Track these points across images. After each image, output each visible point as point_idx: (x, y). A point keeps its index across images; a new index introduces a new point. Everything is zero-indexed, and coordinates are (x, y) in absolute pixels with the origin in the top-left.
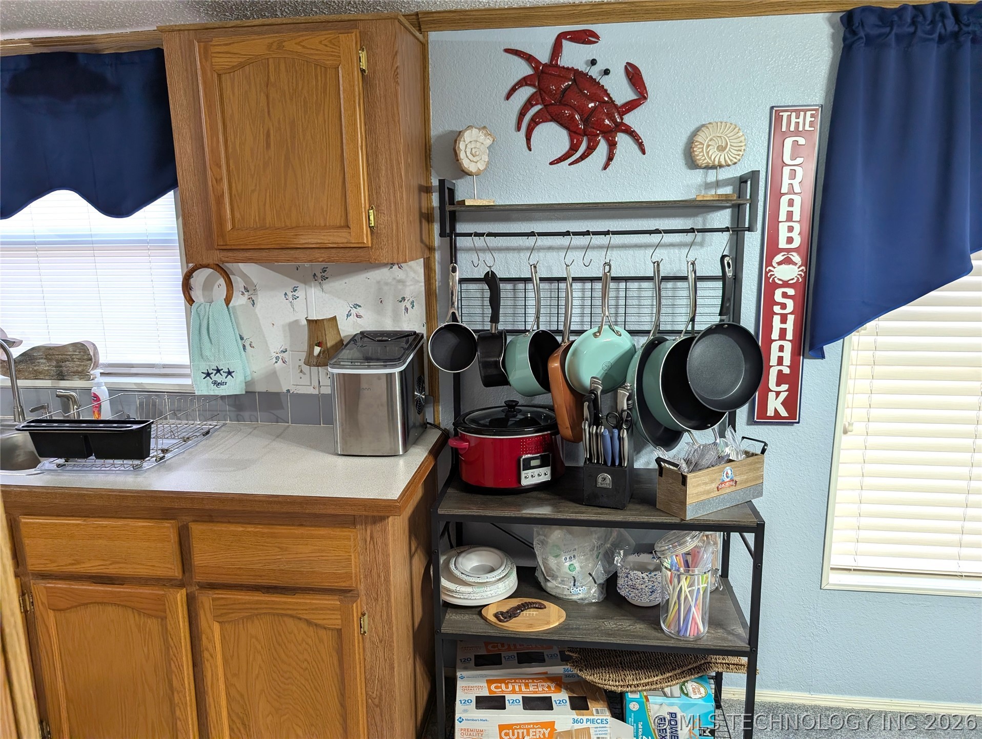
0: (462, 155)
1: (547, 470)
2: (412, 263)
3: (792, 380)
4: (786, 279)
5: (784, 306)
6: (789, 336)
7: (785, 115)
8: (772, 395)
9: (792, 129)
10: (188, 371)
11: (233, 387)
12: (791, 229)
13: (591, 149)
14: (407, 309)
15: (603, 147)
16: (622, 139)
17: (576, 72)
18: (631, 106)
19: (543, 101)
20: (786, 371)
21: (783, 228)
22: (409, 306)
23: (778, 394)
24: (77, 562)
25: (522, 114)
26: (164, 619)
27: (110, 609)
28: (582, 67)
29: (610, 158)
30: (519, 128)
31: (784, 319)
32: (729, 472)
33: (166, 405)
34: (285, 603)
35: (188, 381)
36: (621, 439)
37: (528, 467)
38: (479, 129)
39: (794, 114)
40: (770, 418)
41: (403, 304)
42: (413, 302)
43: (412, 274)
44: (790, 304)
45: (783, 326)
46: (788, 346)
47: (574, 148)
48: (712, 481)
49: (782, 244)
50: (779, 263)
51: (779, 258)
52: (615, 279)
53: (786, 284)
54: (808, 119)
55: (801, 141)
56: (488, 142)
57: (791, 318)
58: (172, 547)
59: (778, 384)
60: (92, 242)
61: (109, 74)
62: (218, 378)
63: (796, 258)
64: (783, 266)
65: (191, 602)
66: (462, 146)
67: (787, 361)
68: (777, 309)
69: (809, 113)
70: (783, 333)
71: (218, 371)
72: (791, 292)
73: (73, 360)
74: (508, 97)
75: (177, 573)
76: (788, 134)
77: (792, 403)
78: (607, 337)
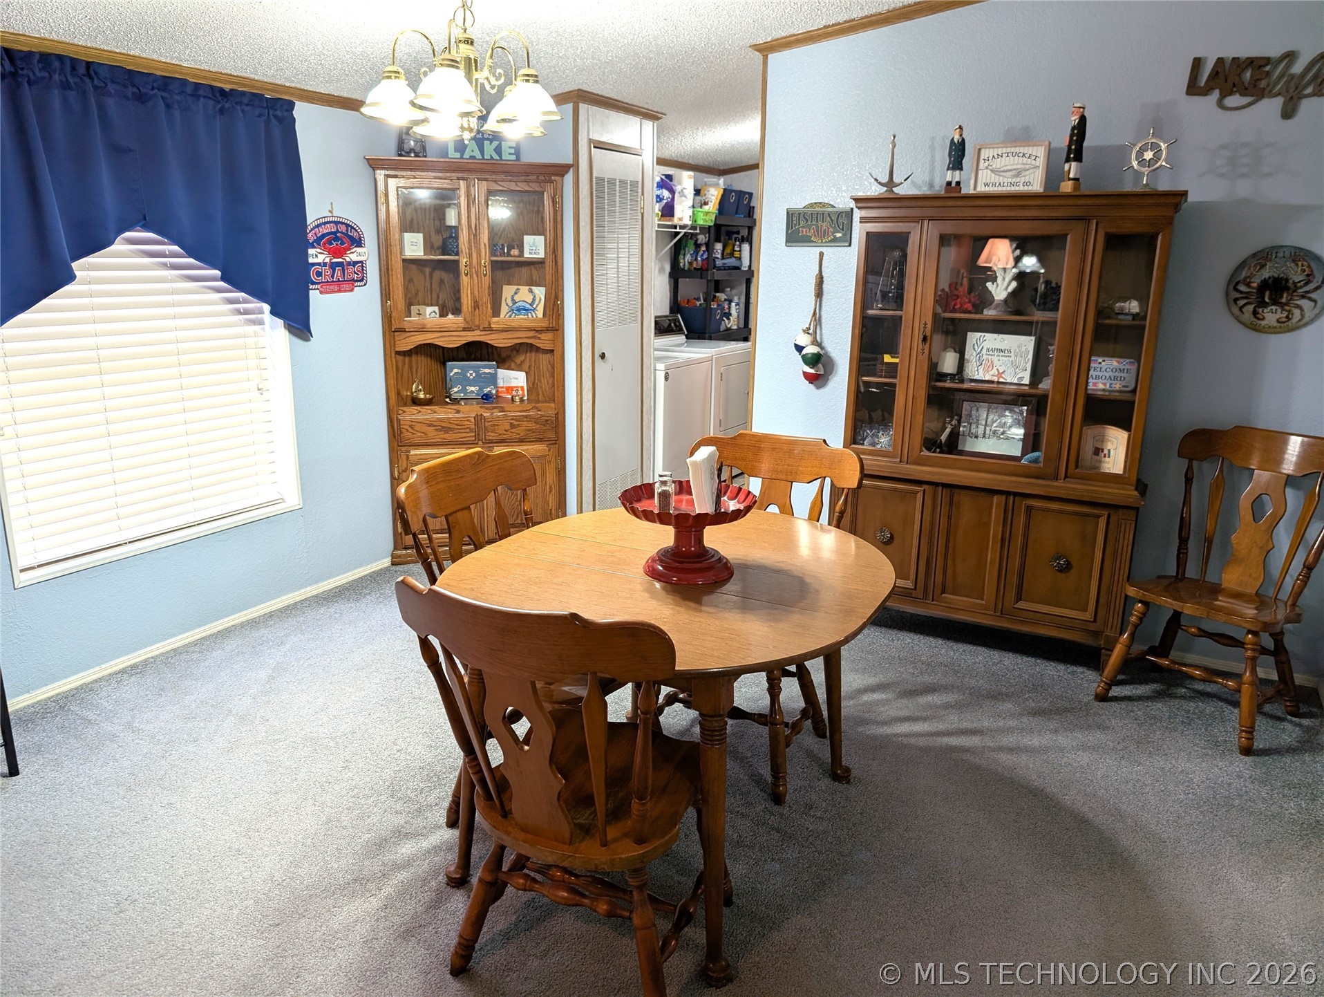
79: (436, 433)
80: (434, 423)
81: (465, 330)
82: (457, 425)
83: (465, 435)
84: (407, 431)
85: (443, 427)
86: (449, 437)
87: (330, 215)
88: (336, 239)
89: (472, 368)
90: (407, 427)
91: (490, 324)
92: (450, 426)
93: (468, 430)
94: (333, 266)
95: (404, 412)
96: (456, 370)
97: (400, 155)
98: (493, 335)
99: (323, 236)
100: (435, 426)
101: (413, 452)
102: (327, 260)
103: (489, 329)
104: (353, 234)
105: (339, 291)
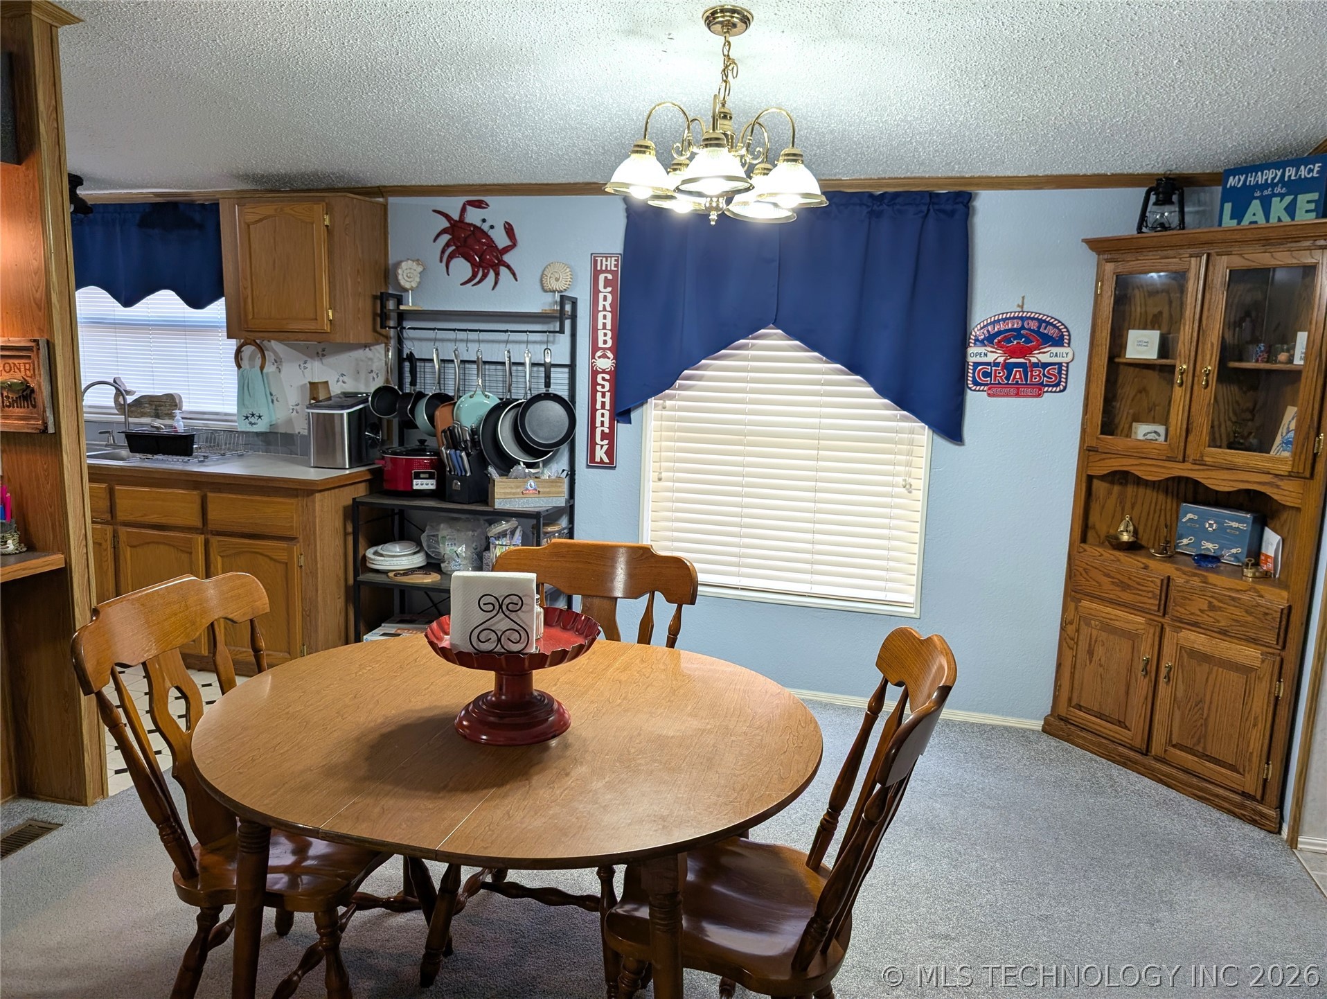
0: (400, 277)
1: (434, 481)
2: (377, 347)
3: (610, 436)
4: (604, 368)
5: (603, 386)
6: (608, 407)
7: (599, 259)
8: (598, 447)
9: (604, 268)
10: (235, 418)
11: (261, 426)
12: (605, 335)
13: (485, 276)
14: (374, 378)
15: (492, 274)
16: (503, 270)
17: (475, 226)
18: (507, 250)
19: (455, 244)
20: (607, 431)
21: (601, 333)
22: (375, 376)
23: (602, 446)
24: (145, 515)
25: (443, 252)
26: (191, 553)
27: (162, 547)
28: (478, 223)
29: (496, 283)
30: (441, 261)
31: (604, 396)
32: (533, 484)
33: (222, 438)
34: (257, 545)
35: (236, 424)
36: (461, 457)
37: (417, 476)
38: (413, 261)
39: (604, 259)
40: (597, 463)
41: (372, 374)
42: (377, 374)
43: (377, 355)
44: (607, 385)
45: (603, 400)
46: (607, 414)
47: (474, 275)
48: (518, 487)
49: (601, 345)
50: (599, 357)
51: (599, 353)
52: (485, 363)
53: (604, 372)
54: (613, 262)
55: (610, 277)
56: (420, 269)
57: (608, 395)
58: (197, 507)
59: (602, 440)
60: (185, 326)
61: (197, 217)
62: (252, 420)
63: (610, 354)
64: (601, 359)
65: (207, 543)
66: (400, 271)
67: (607, 424)
68: (599, 388)
69: (613, 259)
70: (603, 404)
71: (253, 415)
72: (607, 377)
73: (165, 406)
74: (435, 240)
75: (199, 524)
76: (602, 272)
77: (610, 453)
78: (479, 398)
79: (1112, 587)
80: (1112, 574)
81: (1169, 459)
82: (1139, 584)
83: (1146, 600)
84: (1081, 574)
85: (1122, 582)
86: (1126, 597)
87: (1020, 310)
88: (1019, 336)
89: (1215, 517)
90: (1081, 569)
91: (1202, 456)
92: (1130, 582)
93: (1150, 595)
94: (1008, 367)
95: (1085, 551)
96: (1190, 516)
97: (1138, 233)
98: (1209, 472)
99: (999, 333)
100: (1113, 578)
101: (1084, 603)
102: (1001, 360)
103: (1200, 462)
104: (1050, 331)
105: (1017, 395)
